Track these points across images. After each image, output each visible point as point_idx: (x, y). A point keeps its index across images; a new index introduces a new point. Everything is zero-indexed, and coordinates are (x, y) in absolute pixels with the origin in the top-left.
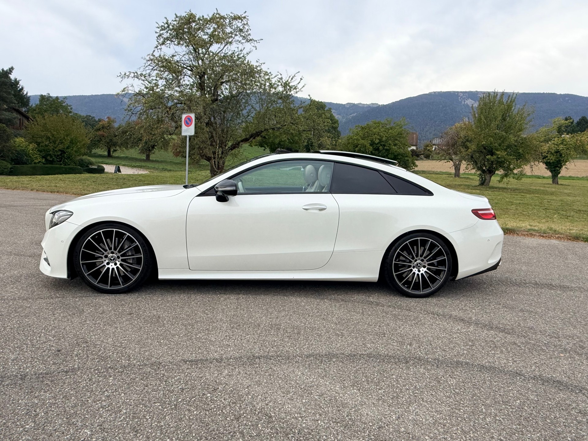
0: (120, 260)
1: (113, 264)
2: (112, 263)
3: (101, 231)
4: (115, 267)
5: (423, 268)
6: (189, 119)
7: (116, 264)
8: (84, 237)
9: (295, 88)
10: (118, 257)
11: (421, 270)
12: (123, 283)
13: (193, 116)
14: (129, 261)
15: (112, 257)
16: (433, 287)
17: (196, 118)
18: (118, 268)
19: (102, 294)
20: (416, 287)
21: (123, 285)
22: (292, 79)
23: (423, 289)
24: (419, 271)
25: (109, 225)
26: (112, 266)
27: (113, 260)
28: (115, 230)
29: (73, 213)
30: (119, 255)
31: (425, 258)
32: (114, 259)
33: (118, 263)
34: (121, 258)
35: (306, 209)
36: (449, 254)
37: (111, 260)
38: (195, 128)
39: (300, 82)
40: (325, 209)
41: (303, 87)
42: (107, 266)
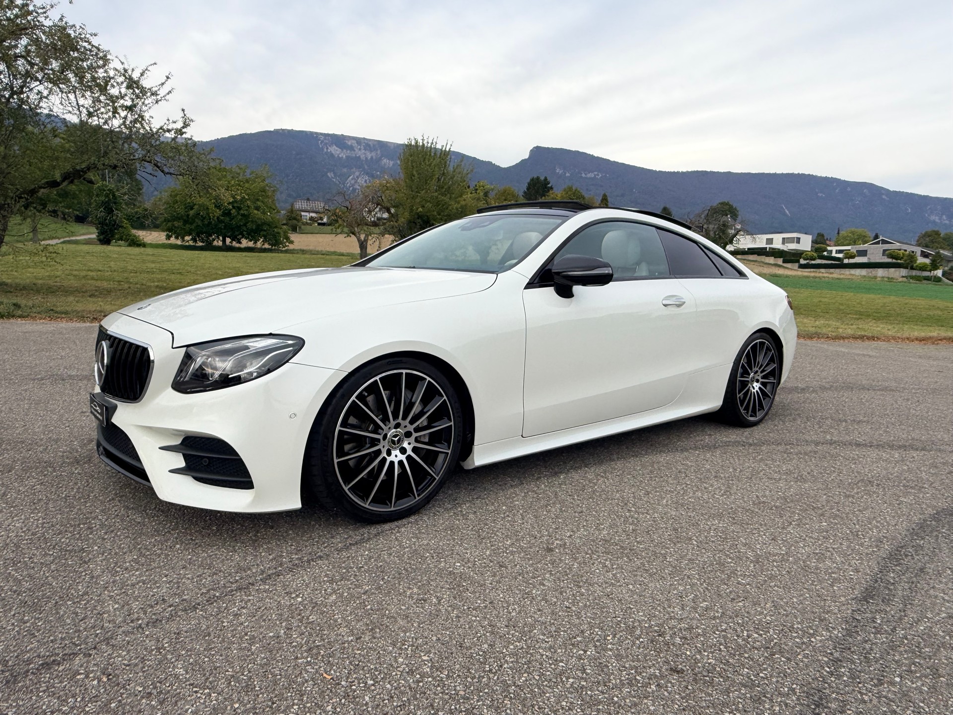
0: (412, 439)
1: (397, 452)
2: (395, 449)
3: (378, 378)
4: (403, 458)
5: (755, 384)
7: (403, 451)
8: (344, 397)
9: (153, 94)
10: (408, 435)
12: (418, 490)
14: (422, 440)
15: (395, 436)
16: (765, 409)
18: (409, 458)
20: (754, 410)
21: (418, 496)
24: (753, 388)
25: (394, 362)
26: (396, 456)
27: (397, 442)
28: (404, 371)
29: (304, 341)
30: (411, 428)
31: (760, 368)
32: (399, 441)
33: (409, 449)
34: (415, 435)
35: (665, 305)
36: (778, 360)
37: (393, 442)
39: (163, 84)
40: (682, 304)
41: (168, 94)
42: (389, 459)
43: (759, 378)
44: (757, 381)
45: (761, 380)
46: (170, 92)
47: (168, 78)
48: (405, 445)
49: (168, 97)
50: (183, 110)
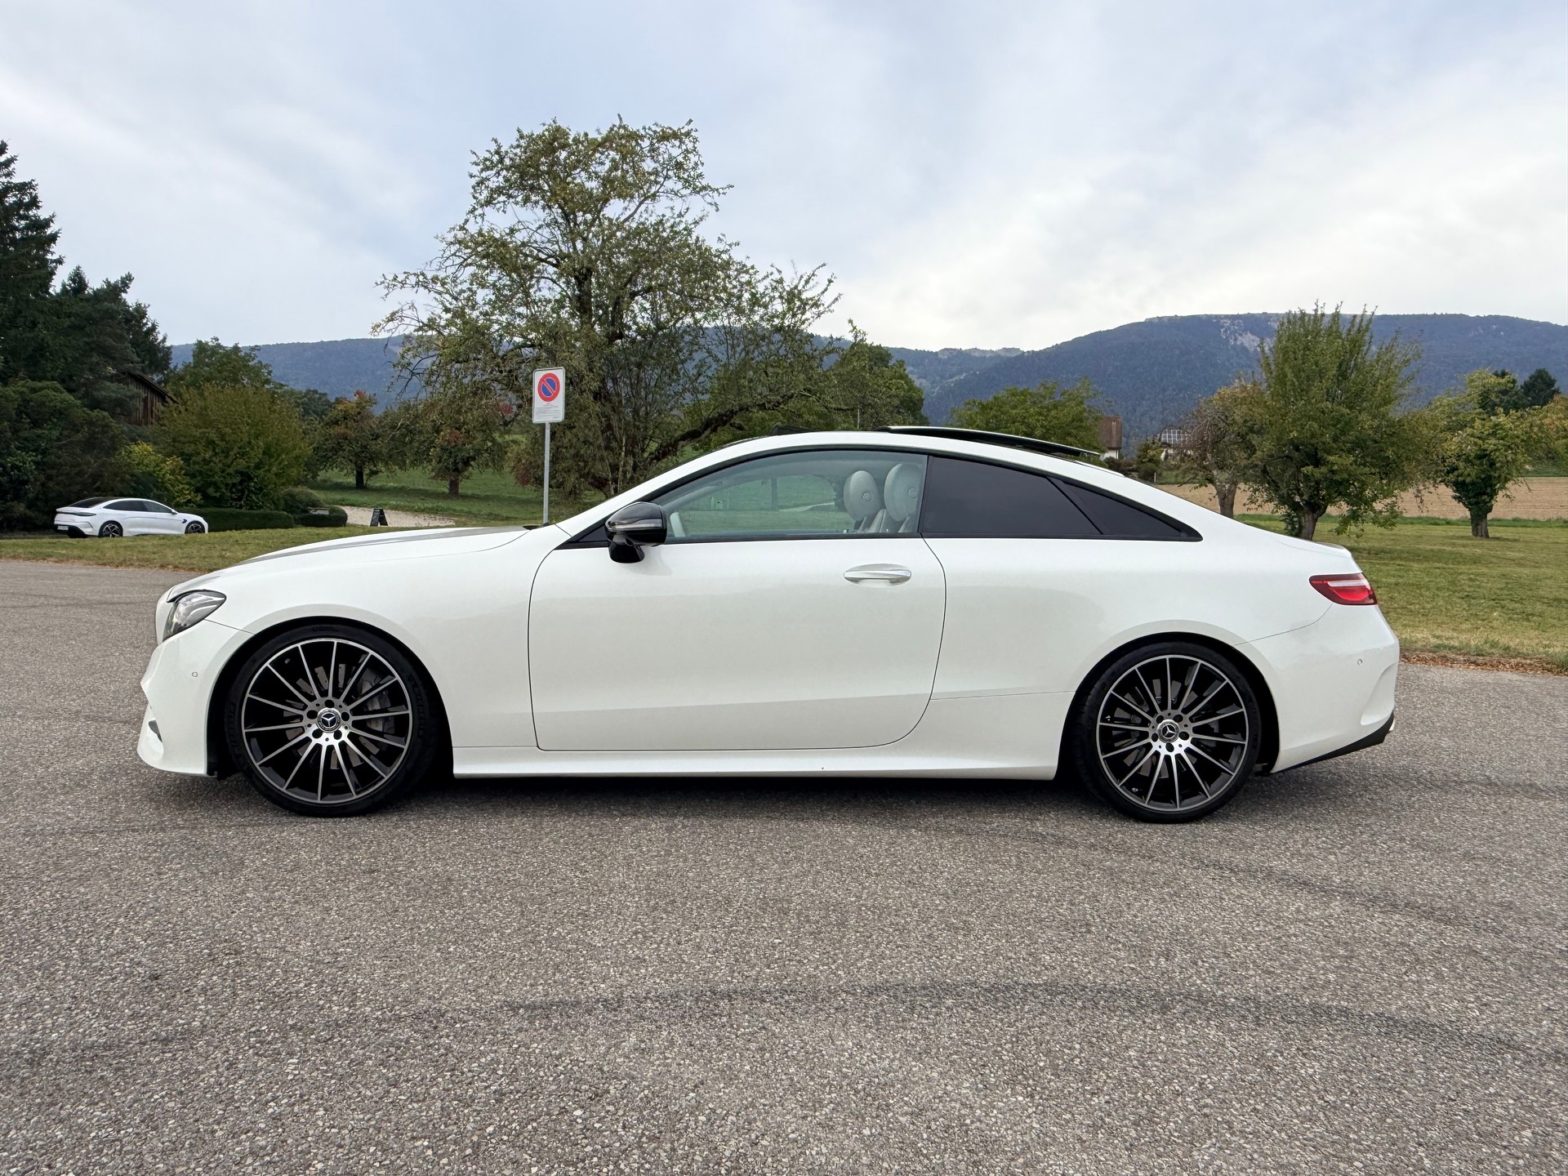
0: (349, 723)
1: (331, 736)
2: (329, 731)
3: (299, 645)
4: (336, 743)
5: (1179, 741)
6: (551, 381)
7: (338, 735)
8: (255, 661)
9: (816, 305)
10: (345, 717)
11: (1175, 744)
12: (356, 787)
13: (560, 374)
14: (373, 727)
15: (328, 716)
16: (1211, 794)
17: (570, 382)
18: (343, 745)
19: (300, 819)
20: (1164, 792)
21: (357, 793)
22: (807, 282)
23: (1183, 798)
24: (1170, 748)
25: (321, 629)
26: (327, 740)
27: (331, 724)
28: (336, 641)
29: (225, 597)
30: (348, 709)
31: (1185, 711)
32: (333, 722)
33: (345, 733)
34: (352, 718)
35: (856, 581)
36: (1251, 700)
37: (325, 723)
38: (567, 404)
39: (826, 290)
40: (906, 579)
41: (834, 302)
42: (315, 741)
43: (1189, 731)
44: (1185, 736)
45: (1192, 735)
46: (836, 299)
47: (830, 281)
48: (342, 729)
49: (831, 308)
50: (851, 321)
